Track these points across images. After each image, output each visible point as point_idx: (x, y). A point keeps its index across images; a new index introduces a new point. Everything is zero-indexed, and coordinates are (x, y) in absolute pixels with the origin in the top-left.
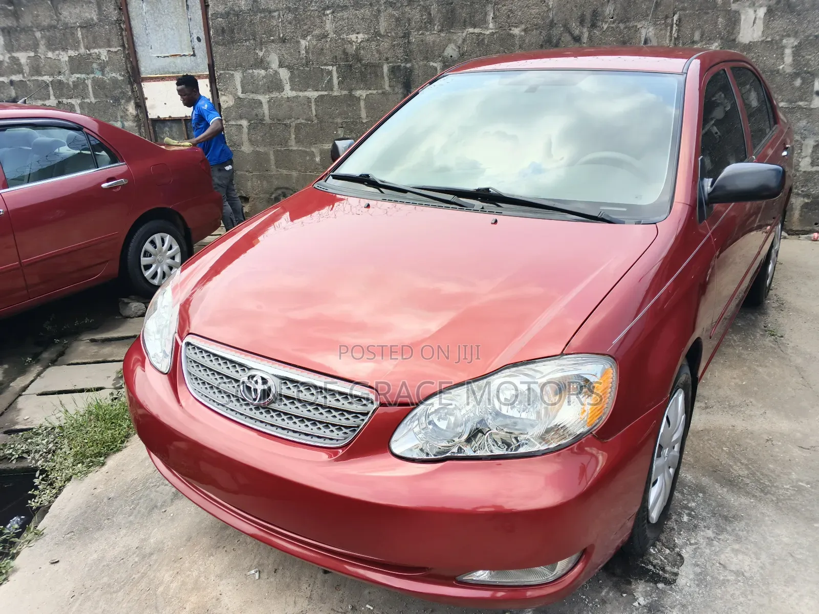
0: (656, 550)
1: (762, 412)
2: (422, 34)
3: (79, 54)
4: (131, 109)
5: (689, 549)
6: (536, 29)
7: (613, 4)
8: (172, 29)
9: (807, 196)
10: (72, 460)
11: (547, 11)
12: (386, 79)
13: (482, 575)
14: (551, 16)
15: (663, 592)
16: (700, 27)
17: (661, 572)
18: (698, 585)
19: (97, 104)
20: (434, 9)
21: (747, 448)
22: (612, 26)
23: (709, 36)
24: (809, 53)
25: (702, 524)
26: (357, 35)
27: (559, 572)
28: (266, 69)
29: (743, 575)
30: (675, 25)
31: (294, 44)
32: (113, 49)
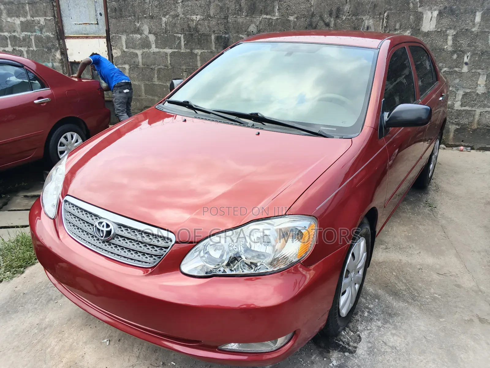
0: (346, 333)
1: (418, 252)
2: (236, 17)
3: (26, 20)
4: (58, 55)
5: (366, 333)
6: (304, 17)
7: (349, 4)
8: (85, 7)
9: (458, 124)
10: (4, 269)
11: (310, 7)
12: (213, 43)
13: (233, 346)
14: (312, 10)
15: (348, 358)
16: (400, 21)
17: (347, 346)
18: (369, 354)
19: (37, 51)
20: (243, 2)
21: (407, 273)
22: (348, 17)
23: (404, 27)
24: (462, 39)
25: (375, 318)
26: (196, 16)
27: (279, 345)
28: (141, 34)
29: (396, 349)
30: (385, 19)
31: (158, 19)
32: (48, 18)
